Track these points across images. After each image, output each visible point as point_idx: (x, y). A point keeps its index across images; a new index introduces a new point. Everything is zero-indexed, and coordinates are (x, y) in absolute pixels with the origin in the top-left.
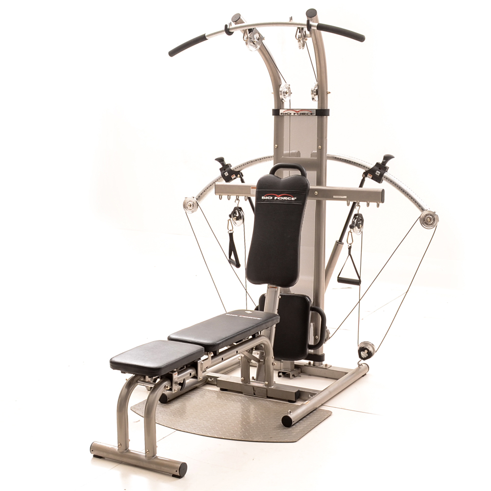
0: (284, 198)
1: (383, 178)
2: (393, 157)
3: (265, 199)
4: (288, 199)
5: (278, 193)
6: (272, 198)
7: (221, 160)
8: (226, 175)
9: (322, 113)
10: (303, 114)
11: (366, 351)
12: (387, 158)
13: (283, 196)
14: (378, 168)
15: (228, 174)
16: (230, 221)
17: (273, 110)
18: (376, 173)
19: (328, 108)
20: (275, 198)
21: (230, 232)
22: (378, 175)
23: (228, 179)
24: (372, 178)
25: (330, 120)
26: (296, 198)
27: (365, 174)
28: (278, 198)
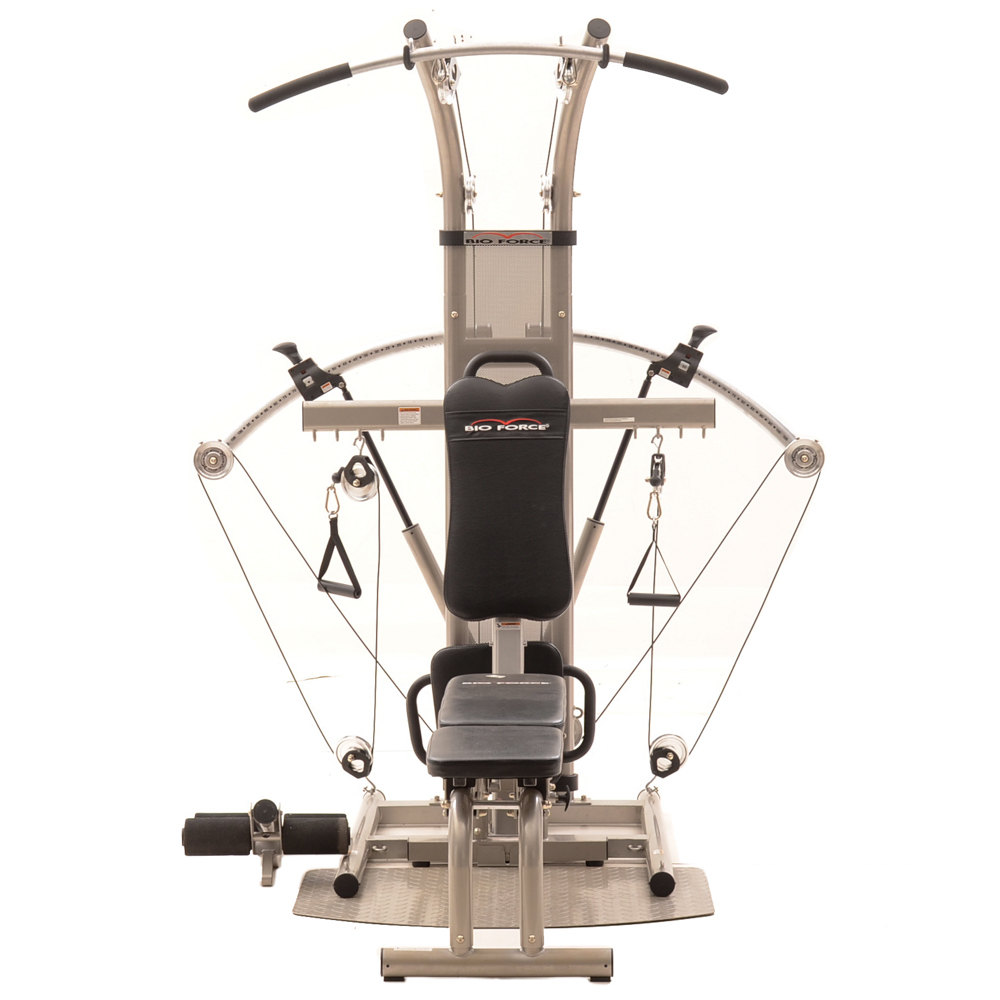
0: (521, 427)
1: (695, 375)
2: (715, 331)
3: (474, 432)
4: (530, 427)
5: (506, 416)
6: (490, 428)
7: (289, 350)
8: (308, 385)
9: (563, 238)
10: (521, 242)
11: (671, 756)
12: (701, 333)
13: (518, 423)
14: (683, 356)
15: (312, 382)
16: (331, 492)
17: (441, 232)
18: (680, 367)
19: (573, 229)
20: (499, 428)
21: (332, 516)
22: (686, 370)
23: (311, 393)
24: (670, 378)
25: (579, 255)
26: (548, 426)
27: (655, 368)
28: (507, 428)
